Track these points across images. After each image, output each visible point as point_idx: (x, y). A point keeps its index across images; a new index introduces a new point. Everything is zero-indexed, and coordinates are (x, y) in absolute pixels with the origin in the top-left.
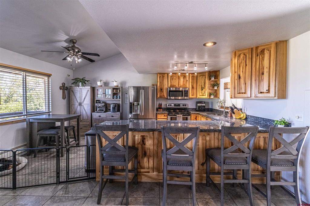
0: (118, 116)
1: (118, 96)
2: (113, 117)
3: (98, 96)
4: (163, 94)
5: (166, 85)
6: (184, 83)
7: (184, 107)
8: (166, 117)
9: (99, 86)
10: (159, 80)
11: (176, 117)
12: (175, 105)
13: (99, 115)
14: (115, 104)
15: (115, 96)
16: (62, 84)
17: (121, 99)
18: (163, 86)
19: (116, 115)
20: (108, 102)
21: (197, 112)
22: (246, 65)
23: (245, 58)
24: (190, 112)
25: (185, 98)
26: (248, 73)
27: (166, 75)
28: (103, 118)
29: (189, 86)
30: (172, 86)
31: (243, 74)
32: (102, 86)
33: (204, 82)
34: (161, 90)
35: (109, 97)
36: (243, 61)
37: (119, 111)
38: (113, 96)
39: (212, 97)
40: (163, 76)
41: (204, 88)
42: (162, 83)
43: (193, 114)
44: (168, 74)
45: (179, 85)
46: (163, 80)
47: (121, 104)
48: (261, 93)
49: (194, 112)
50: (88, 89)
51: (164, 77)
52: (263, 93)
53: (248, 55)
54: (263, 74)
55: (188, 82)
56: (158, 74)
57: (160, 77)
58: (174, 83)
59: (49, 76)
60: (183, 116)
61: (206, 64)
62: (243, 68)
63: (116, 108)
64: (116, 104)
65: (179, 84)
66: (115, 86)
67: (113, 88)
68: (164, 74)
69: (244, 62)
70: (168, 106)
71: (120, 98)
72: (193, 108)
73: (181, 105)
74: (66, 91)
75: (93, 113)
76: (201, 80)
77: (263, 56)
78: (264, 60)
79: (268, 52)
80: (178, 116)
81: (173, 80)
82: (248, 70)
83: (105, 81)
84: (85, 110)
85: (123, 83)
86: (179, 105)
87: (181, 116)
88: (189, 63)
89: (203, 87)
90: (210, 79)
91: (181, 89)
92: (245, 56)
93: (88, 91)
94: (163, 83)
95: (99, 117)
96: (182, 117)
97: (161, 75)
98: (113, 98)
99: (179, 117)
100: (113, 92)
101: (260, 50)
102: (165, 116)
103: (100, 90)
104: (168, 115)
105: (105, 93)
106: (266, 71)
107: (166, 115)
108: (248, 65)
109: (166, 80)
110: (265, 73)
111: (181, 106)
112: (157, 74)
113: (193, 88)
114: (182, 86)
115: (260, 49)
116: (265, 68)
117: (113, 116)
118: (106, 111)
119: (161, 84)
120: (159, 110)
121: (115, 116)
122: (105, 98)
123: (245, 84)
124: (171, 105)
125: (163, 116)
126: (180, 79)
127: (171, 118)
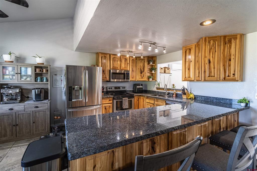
0: (45, 106)
1: (45, 78)
2: (38, 109)
3: (6, 77)
4: (105, 76)
6: (125, 66)
7: (124, 89)
8: (112, 102)
9: (5, 61)
10: (100, 60)
11: (121, 100)
12: (116, 88)
13: (10, 107)
14: (39, 89)
15: (39, 78)
17: (49, 82)
18: (105, 67)
19: (42, 105)
20: (25, 87)
21: (140, 94)
22: (216, 51)
23: (215, 45)
24: (134, 95)
26: (217, 59)
27: (108, 55)
28: (18, 111)
29: (129, 68)
30: (114, 68)
31: (213, 59)
32: (13, 62)
33: (143, 66)
34: (103, 71)
35: (28, 79)
36: (212, 47)
37: (46, 98)
38: (36, 78)
39: (151, 80)
40: (105, 57)
41: (143, 72)
43: (136, 96)
44: (110, 55)
45: (121, 68)
47: (49, 88)
49: (137, 95)
51: (106, 58)
53: (218, 42)
54: (230, 60)
55: (129, 65)
58: (116, 65)
60: (128, 99)
61: (164, 47)
63: (42, 95)
64: (42, 89)
65: (121, 66)
66: (38, 63)
67: (35, 67)
68: (107, 54)
69: (213, 49)
70: (108, 89)
71: (47, 81)
72: (130, 90)
73: (121, 87)
76: (140, 65)
77: (230, 45)
78: (231, 48)
79: (234, 42)
80: (124, 100)
81: (116, 61)
83: (17, 54)
85: (50, 61)
86: (119, 88)
87: (126, 99)
89: (142, 70)
90: (149, 64)
91: (123, 71)
92: (215, 43)
94: (106, 64)
95: (10, 111)
97: (103, 56)
98: (35, 81)
100: (35, 71)
101: (228, 40)
102: (110, 100)
103: (10, 69)
104: (114, 99)
105: (21, 73)
106: (232, 57)
107: (111, 99)
108: (218, 51)
109: (108, 61)
110: (232, 59)
111: (121, 89)
112: (99, 53)
113: (133, 71)
114: (123, 68)
115: (228, 38)
116: (232, 55)
117: (37, 107)
118: (22, 101)
119: (103, 65)
121: (41, 107)
122: (19, 80)
123: (215, 68)
124: (111, 88)
125: (108, 100)
126: (122, 62)
127: (117, 102)
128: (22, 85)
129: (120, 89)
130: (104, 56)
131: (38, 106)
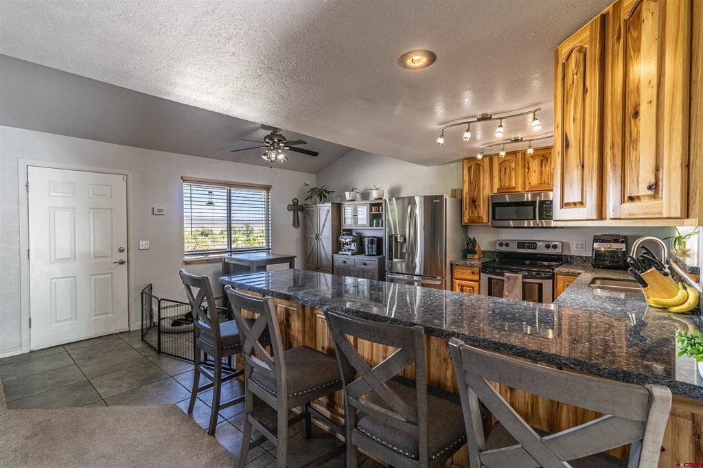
1: (380, 221)
2: (366, 267)
3: (347, 220)
4: (478, 213)
5: (489, 187)
6: (541, 179)
7: (551, 250)
8: (477, 278)
9: (348, 201)
10: (466, 178)
11: (502, 278)
12: (521, 245)
13: (344, 260)
14: (372, 237)
15: (375, 221)
16: (293, 200)
18: (479, 191)
19: (371, 262)
20: (362, 233)
22: (585, 90)
23: (582, 65)
24: (553, 269)
25: (542, 223)
27: (486, 160)
30: (502, 190)
31: (575, 127)
34: (474, 202)
35: (364, 223)
36: (575, 76)
38: (372, 221)
40: (479, 165)
42: (475, 183)
43: (561, 274)
44: (492, 158)
45: (528, 186)
46: (477, 176)
48: (631, 199)
49: (567, 270)
50: (328, 208)
51: (481, 168)
52: (638, 198)
53: (591, 47)
54: (636, 114)
56: (466, 161)
57: (470, 169)
58: (510, 180)
59: (268, 188)
60: (524, 277)
61: (535, 111)
62: (576, 104)
64: (375, 237)
65: (527, 182)
66: (375, 199)
67: (371, 204)
69: (578, 83)
70: (498, 247)
71: (382, 226)
72: (587, 257)
73: (538, 244)
74: (299, 212)
75: (335, 256)
77: (636, 33)
80: (509, 278)
81: (508, 171)
82: (591, 108)
83: (362, 189)
84: (324, 249)
86: (533, 245)
87: (517, 278)
88: (479, 120)
91: (529, 197)
92: (582, 55)
93: (328, 210)
94: (479, 183)
95: (343, 264)
96: (521, 279)
97: (473, 164)
98: (371, 226)
99: (512, 281)
100: (371, 211)
101: (624, 14)
102: (473, 273)
103: (349, 210)
104: (482, 272)
105: (357, 215)
106: (646, 97)
107: (476, 270)
109: (487, 176)
110: (643, 109)
111: (540, 250)
112: (463, 160)
114: (535, 187)
115: (625, 9)
117: (365, 264)
119: (473, 186)
120: (469, 256)
121: (369, 264)
122: (356, 225)
123: (583, 167)
124: (507, 245)
125: (469, 271)
126: (528, 168)
127: (490, 279)
128: (363, 231)
129: (535, 248)
130: (476, 164)
131: (366, 262)
